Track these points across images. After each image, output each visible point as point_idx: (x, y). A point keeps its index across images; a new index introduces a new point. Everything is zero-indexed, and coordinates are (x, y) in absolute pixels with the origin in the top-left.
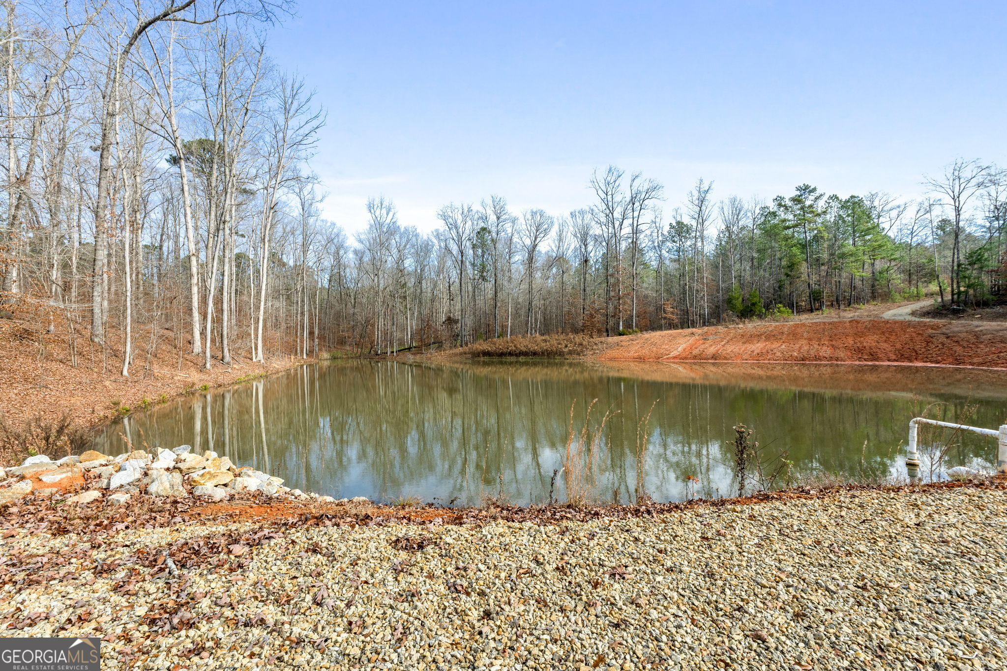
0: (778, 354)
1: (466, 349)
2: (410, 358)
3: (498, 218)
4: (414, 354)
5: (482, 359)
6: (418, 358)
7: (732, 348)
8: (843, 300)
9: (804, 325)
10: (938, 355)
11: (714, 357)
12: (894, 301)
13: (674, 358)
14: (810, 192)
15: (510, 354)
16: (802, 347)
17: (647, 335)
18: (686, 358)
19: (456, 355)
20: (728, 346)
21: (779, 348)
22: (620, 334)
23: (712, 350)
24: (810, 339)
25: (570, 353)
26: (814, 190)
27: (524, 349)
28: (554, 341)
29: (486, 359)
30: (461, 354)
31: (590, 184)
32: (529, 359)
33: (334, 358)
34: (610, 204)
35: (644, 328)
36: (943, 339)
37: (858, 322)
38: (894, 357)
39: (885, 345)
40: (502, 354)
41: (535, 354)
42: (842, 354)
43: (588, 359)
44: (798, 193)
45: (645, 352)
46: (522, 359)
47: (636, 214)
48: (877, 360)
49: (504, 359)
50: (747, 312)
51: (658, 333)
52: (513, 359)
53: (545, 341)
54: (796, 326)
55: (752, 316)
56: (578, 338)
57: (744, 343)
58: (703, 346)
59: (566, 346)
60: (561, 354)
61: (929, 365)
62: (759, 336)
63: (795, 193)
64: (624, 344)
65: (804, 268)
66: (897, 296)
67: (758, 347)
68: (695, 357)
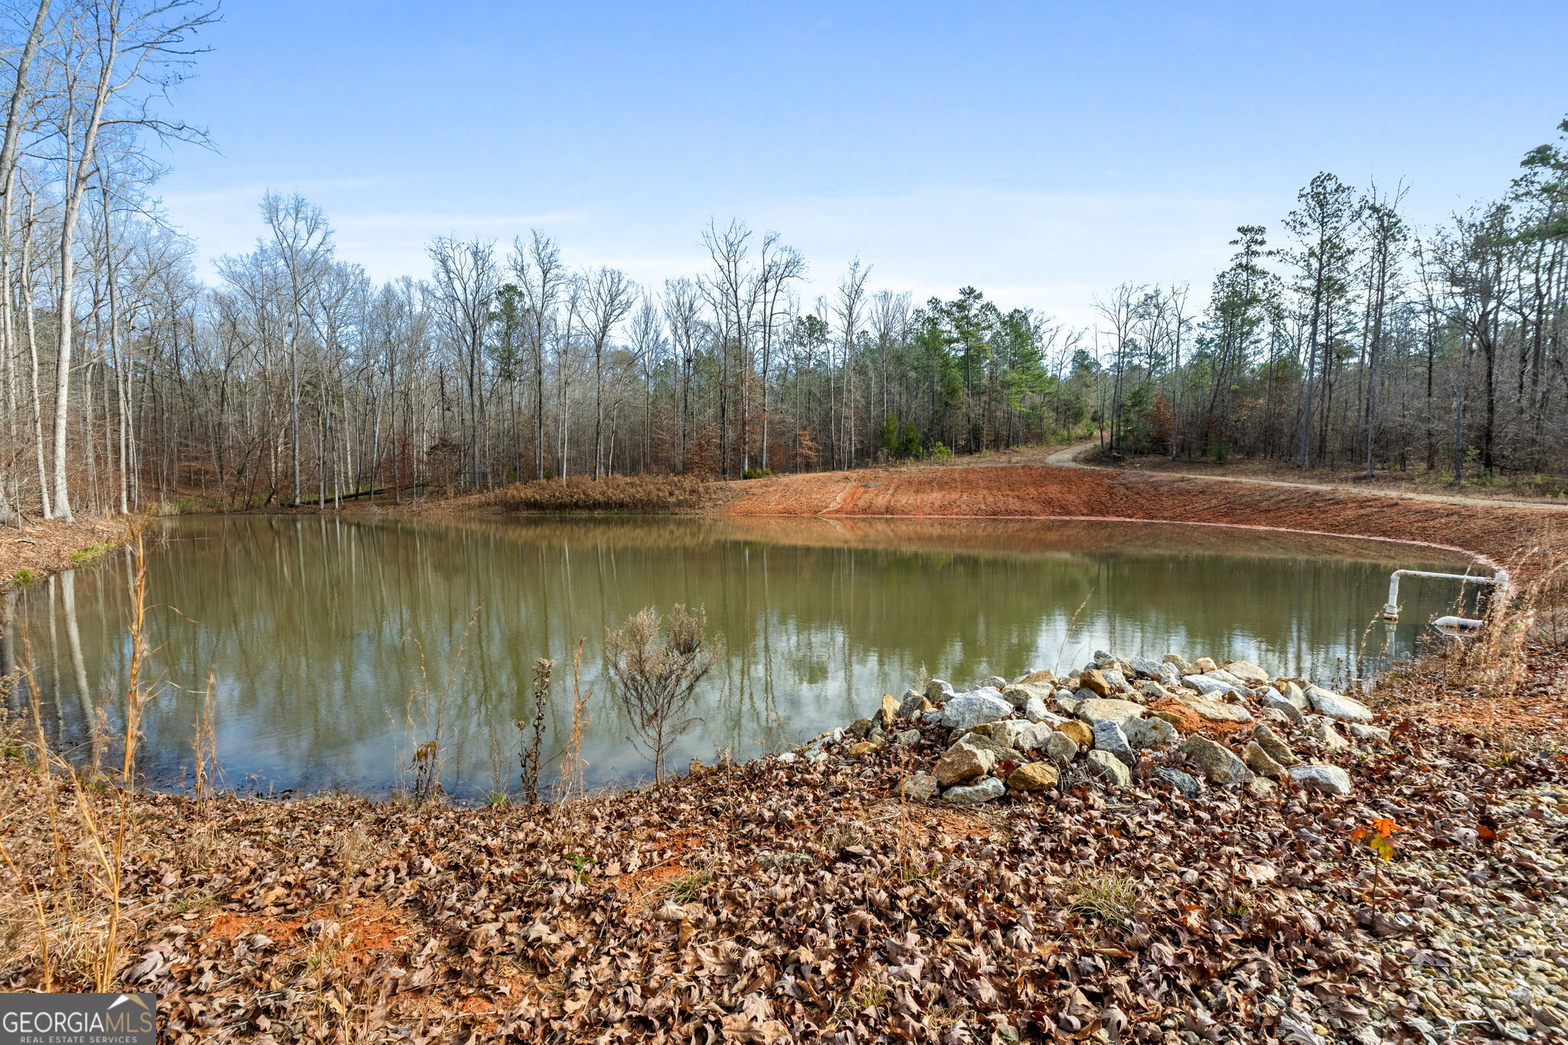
0: (964, 507)
1: (490, 496)
2: (375, 513)
3: (545, 273)
4: (381, 505)
5: (525, 514)
6: (391, 512)
7: (905, 499)
8: (1003, 441)
9: (974, 470)
10: (1128, 508)
11: (889, 510)
12: (1048, 446)
13: (837, 511)
14: (976, 297)
15: (577, 505)
16: (985, 499)
17: (786, 479)
18: (853, 512)
19: (470, 507)
20: (898, 497)
21: (962, 499)
22: (746, 477)
23: (881, 501)
24: (989, 489)
25: (679, 504)
26: (980, 296)
27: (601, 499)
28: (649, 485)
29: (535, 514)
30: (481, 506)
31: (702, 240)
32: (614, 514)
33: (185, 513)
34: (733, 275)
35: (778, 468)
36: (1123, 490)
37: (1031, 468)
38: (1085, 511)
39: (1071, 497)
40: (562, 507)
41: (621, 505)
42: (1034, 508)
43: (709, 514)
44: (962, 297)
45: (791, 503)
46: (598, 514)
47: (770, 297)
48: (1069, 513)
49: (567, 514)
50: (904, 451)
51: (800, 477)
52: (585, 514)
53: (632, 484)
54: (966, 471)
55: (908, 456)
56: (688, 481)
57: (917, 492)
58: (866, 496)
59: (671, 494)
60: (665, 506)
61: (1122, 519)
62: (930, 482)
63: (957, 297)
64: (754, 490)
65: (963, 396)
66: (1052, 439)
67: (936, 497)
68: (864, 511)
